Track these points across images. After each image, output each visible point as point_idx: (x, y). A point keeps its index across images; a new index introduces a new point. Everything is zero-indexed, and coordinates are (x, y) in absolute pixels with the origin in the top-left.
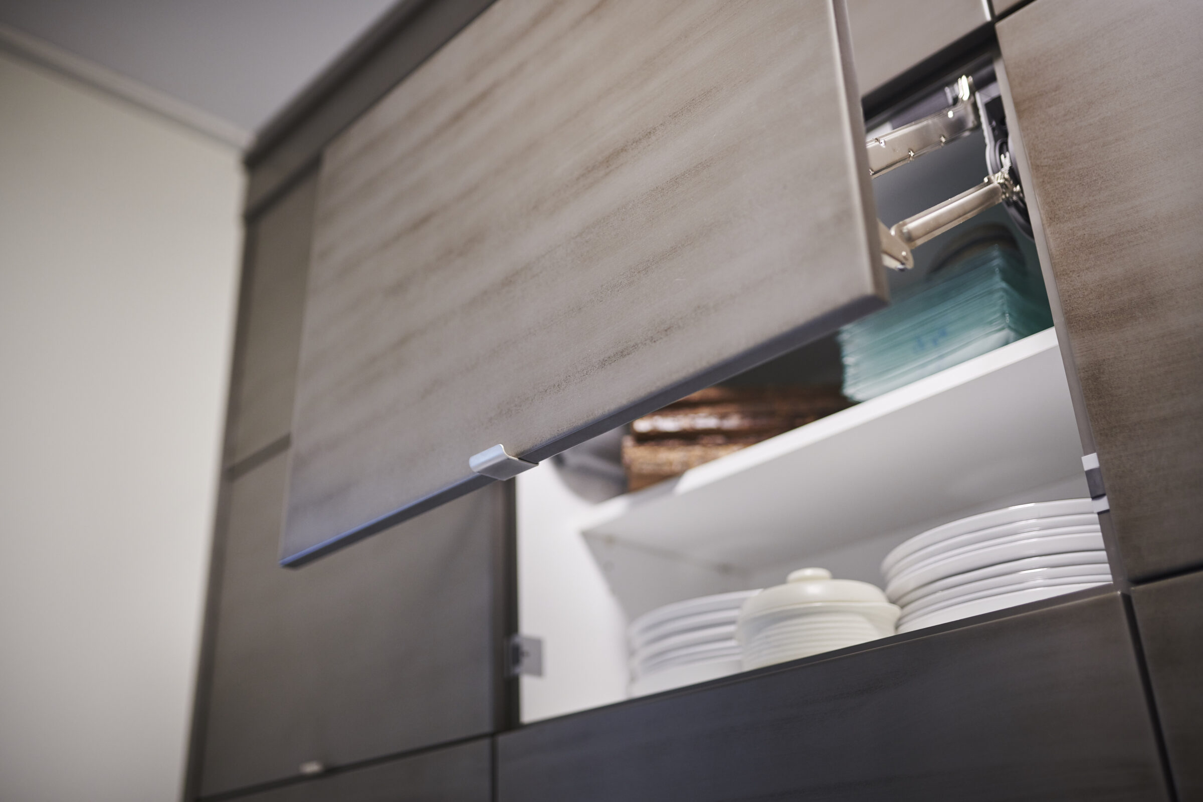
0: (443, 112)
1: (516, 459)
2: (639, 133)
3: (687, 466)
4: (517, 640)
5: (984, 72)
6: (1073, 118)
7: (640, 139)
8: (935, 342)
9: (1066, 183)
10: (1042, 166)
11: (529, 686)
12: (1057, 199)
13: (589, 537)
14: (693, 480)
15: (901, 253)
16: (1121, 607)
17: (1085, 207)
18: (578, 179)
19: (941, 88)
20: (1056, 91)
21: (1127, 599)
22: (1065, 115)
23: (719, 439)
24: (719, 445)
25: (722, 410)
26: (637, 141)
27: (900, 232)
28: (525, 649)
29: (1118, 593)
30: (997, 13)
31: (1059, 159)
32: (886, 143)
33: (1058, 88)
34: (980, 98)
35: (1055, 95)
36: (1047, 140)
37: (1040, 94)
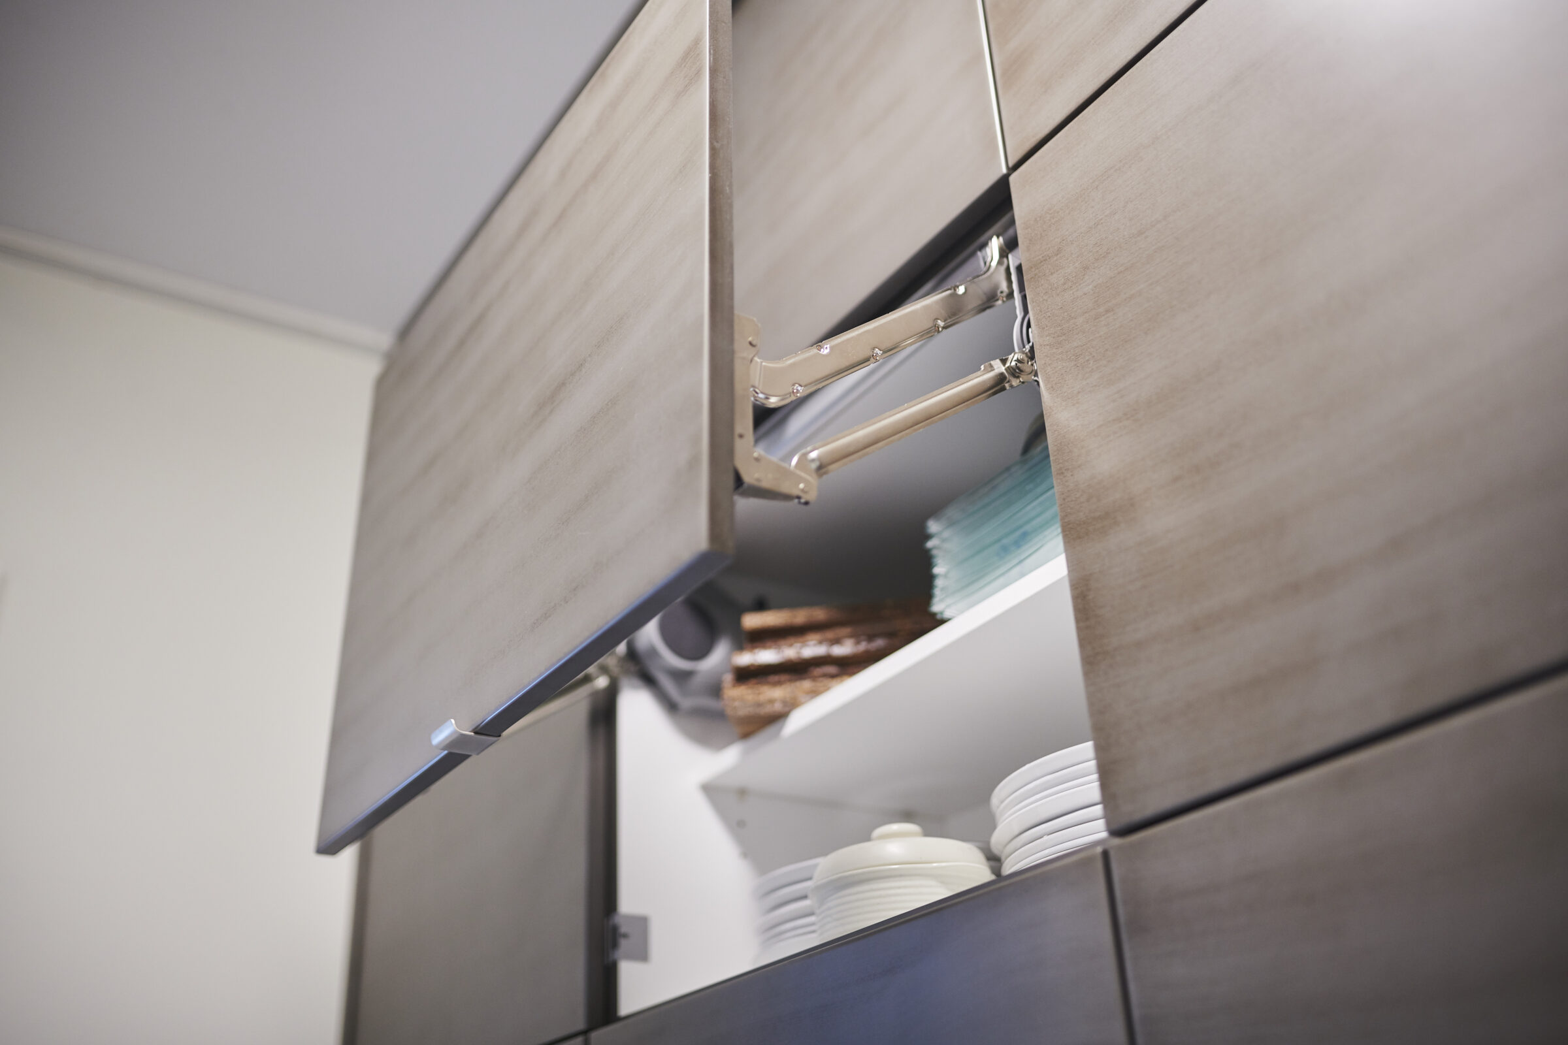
1: (473, 734)
2: (575, 365)
3: (792, 705)
4: (617, 920)
6: (1071, 287)
7: (575, 372)
8: (1018, 543)
9: (1064, 364)
11: (628, 972)
12: (1056, 384)
13: (710, 790)
14: (798, 720)
15: (798, 486)
16: (1099, 866)
17: (1079, 392)
18: (533, 417)
19: (973, 254)
20: (1058, 254)
21: (1106, 855)
22: (1064, 284)
23: (832, 669)
24: (833, 676)
25: (830, 634)
26: (573, 374)
27: (804, 459)
28: (623, 930)
29: (1099, 849)
30: (1011, 164)
31: (1059, 336)
32: (832, 348)
33: (1059, 251)
34: (1012, 261)
35: (1056, 260)
36: (1049, 314)
37: (1044, 259)
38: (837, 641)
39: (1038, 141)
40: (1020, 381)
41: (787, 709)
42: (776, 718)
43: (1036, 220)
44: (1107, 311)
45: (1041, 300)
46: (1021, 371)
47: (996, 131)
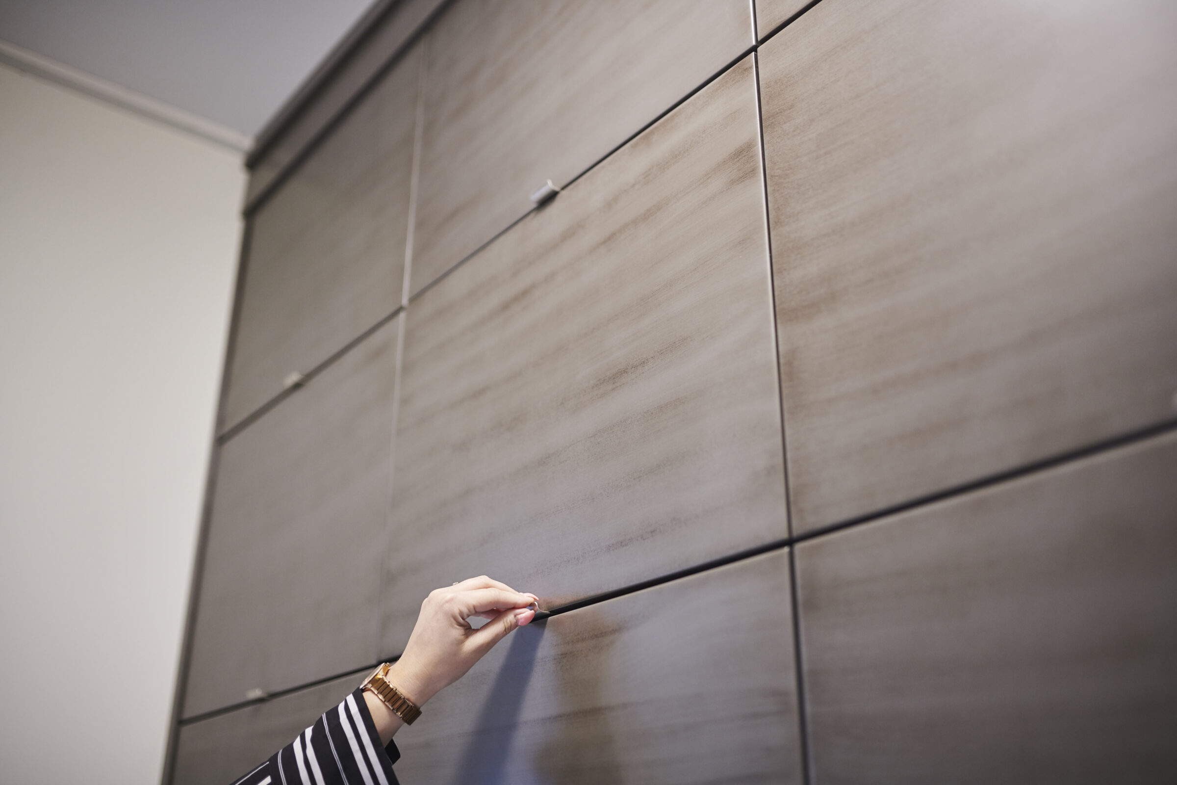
6: (799, 134)
10: (775, 176)
12: (781, 205)
16: (786, 560)
17: (799, 213)
20: (791, 109)
21: (791, 553)
22: (794, 131)
29: (787, 549)
30: (759, 39)
33: (792, 106)
35: (789, 113)
36: (780, 153)
37: (779, 111)
39: (782, 22)
43: (776, 81)
44: (826, 154)
45: (775, 142)
47: (750, 13)
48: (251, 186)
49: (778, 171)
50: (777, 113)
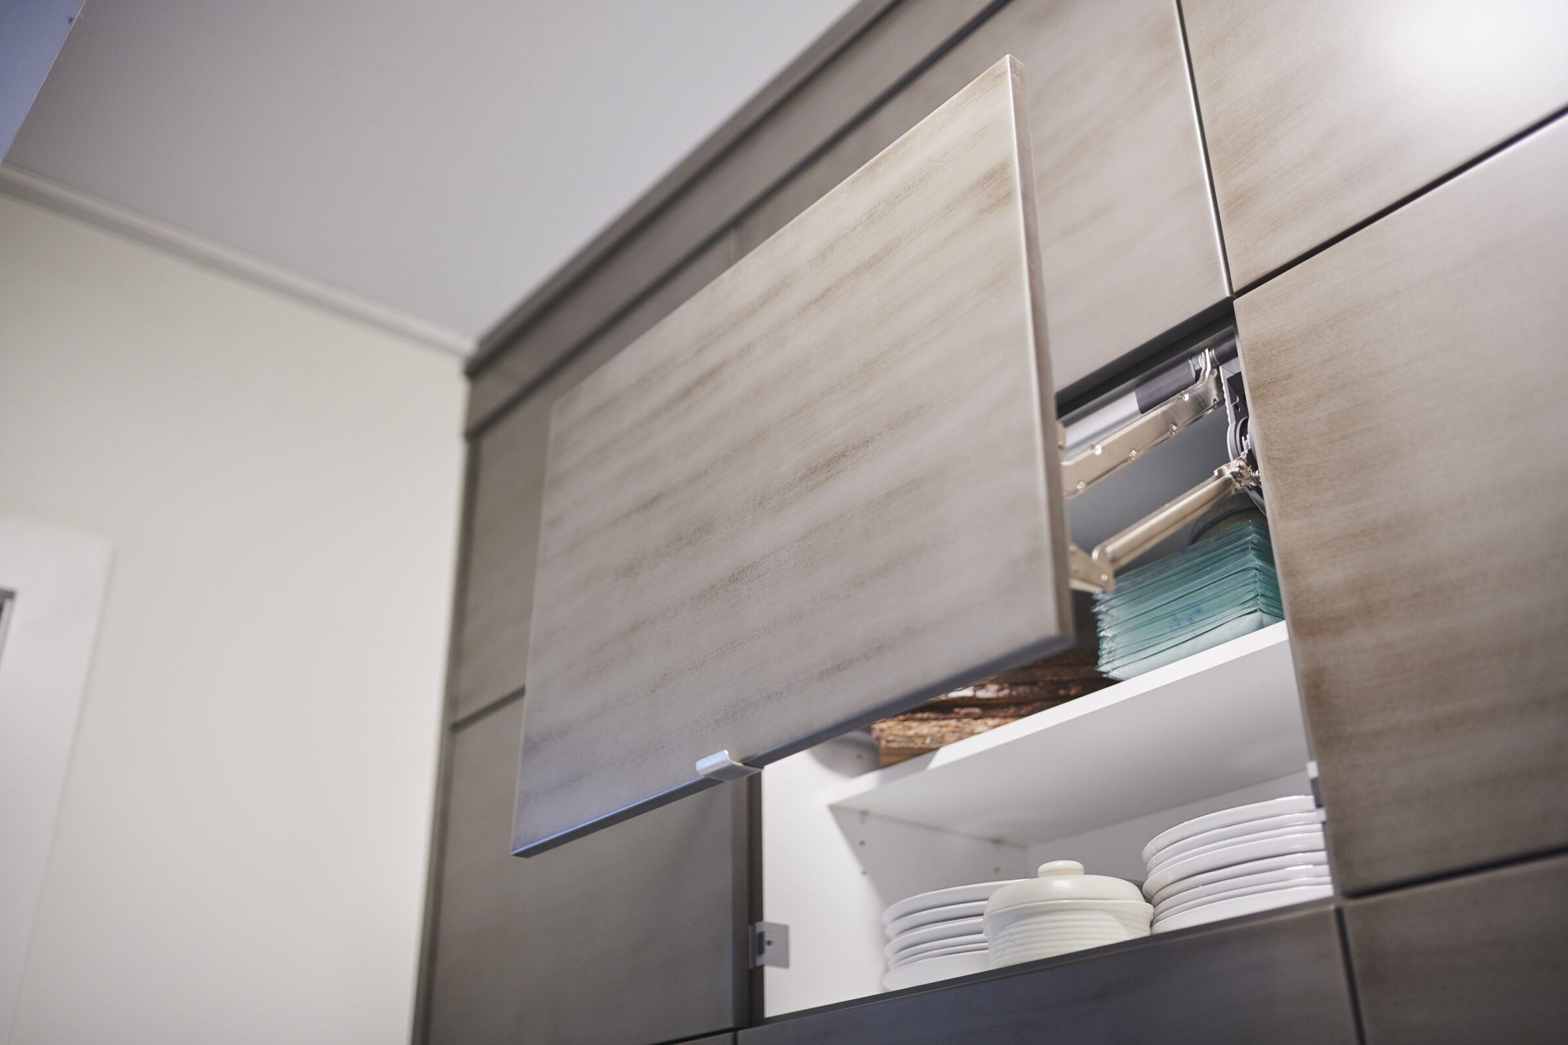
0: (673, 385)
1: (740, 764)
2: (858, 440)
3: (941, 741)
4: (763, 927)
5: (1225, 347)
6: (1303, 411)
7: (859, 447)
8: (1191, 621)
10: (1274, 459)
11: (772, 975)
13: (836, 810)
14: (946, 756)
15: (1100, 578)
16: (1332, 923)
17: (1311, 506)
18: (801, 479)
19: (1184, 360)
20: (1288, 379)
21: (1339, 913)
22: (1296, 406)
23: (977, 711)
24: (978, 717)
26: (856, 448)
27: (1102, 553)
28: (767, 938)
29: (1332, 907)
30: (1235, 289)
31: (1289, 452)
32: (1103, 449)
33: (1289, 377)
34: (1225, 373)
35: (1287, 384)
36: (1278, 431)
37: (1273, 380)
38: (982, 687)
39: (1265, 274)
40: (1241, 486)
41: (934, 746)
42: (924, 751)
43: (1263, 344)
44: (1343, 438)
45: (1270, 417)
46: (1242, 476)
47: (1218, 257)
48: (473, 402)
49: (1277, 452)
50: (1270, 383)
